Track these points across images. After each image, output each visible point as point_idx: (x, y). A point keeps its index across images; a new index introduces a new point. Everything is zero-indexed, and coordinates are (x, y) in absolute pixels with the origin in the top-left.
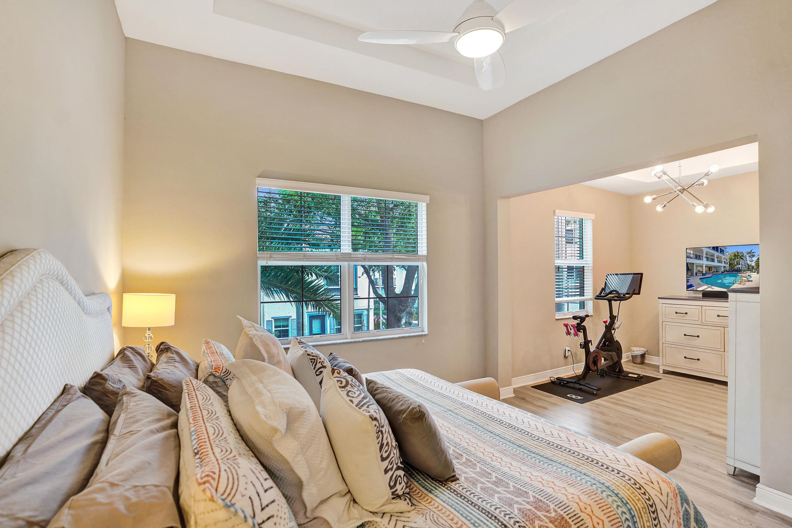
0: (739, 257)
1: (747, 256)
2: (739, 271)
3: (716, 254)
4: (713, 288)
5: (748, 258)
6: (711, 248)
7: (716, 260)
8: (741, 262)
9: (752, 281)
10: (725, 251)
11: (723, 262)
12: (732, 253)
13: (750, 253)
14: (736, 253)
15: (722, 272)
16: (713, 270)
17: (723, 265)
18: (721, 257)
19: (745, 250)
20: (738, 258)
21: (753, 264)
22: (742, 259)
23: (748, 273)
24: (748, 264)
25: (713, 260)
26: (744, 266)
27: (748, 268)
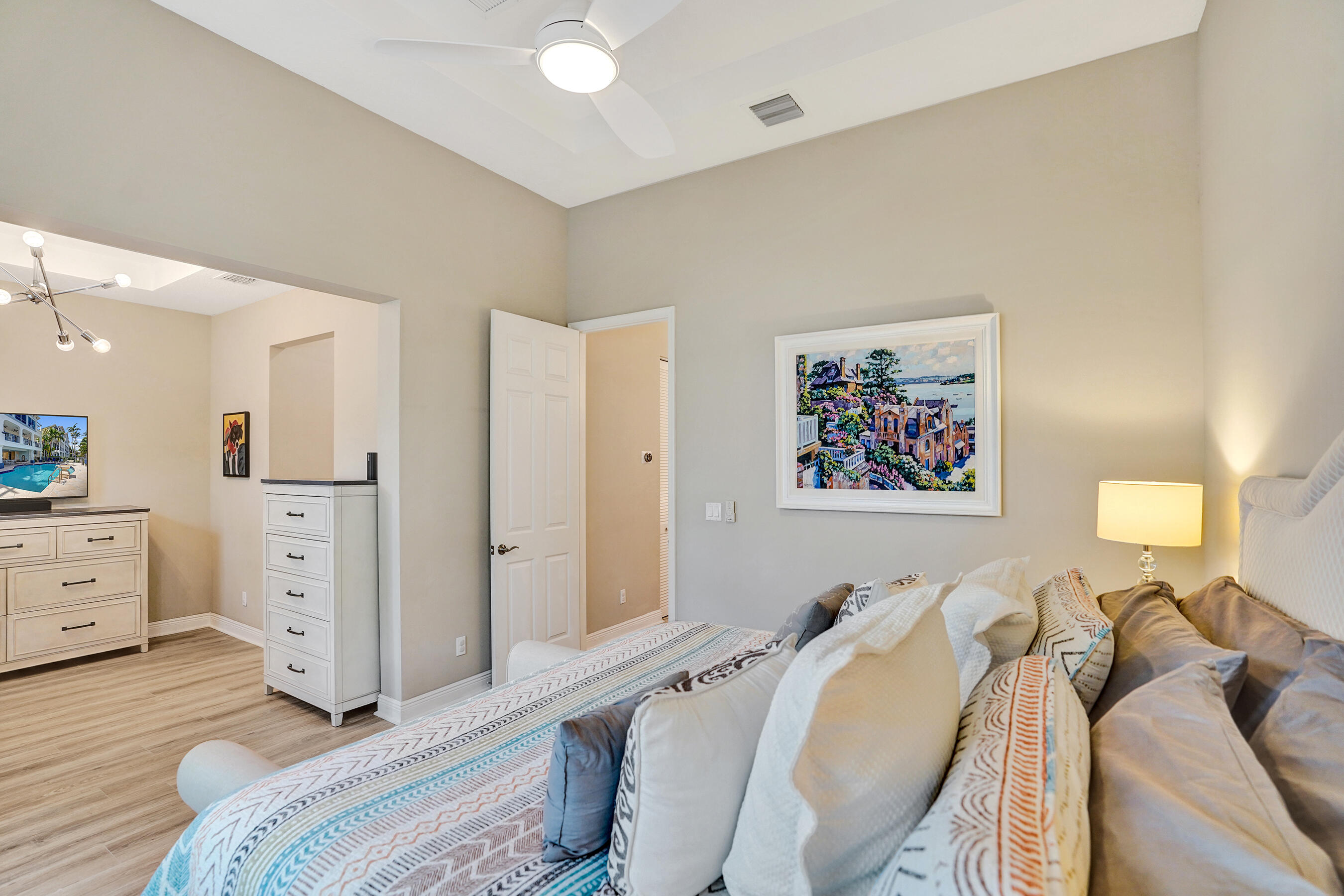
0: (57, 435)
1: (69, 434)
2: (57, 459)
3: (22, 427)
4: (15, 493)
5: (70, 438)
6: (14, 416)
7: (22, 438)
8: (61, 442)
9: (75, 477)
10: (36, 424)
11: (33, 444)
12: (48, 427)
13: (74, 430)
14: (53, 429)
15: (32, 462)
16: (17, 457)
17: (33, 448)
18: (30, 433)
19: (66, 424)
20: (56, 437)
21: (77, 448)
22: (62, 439)
23: (71, 463)
24: (70, 449)
25: (16, 439)
26: (65, 452)
27: (71, 455)
